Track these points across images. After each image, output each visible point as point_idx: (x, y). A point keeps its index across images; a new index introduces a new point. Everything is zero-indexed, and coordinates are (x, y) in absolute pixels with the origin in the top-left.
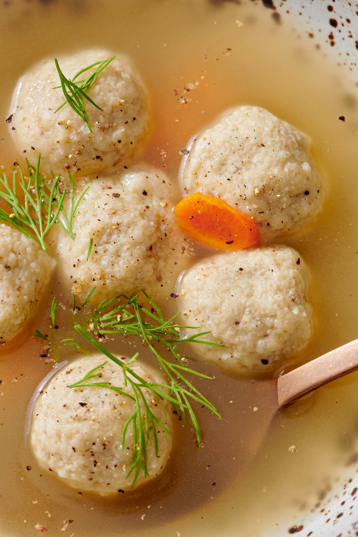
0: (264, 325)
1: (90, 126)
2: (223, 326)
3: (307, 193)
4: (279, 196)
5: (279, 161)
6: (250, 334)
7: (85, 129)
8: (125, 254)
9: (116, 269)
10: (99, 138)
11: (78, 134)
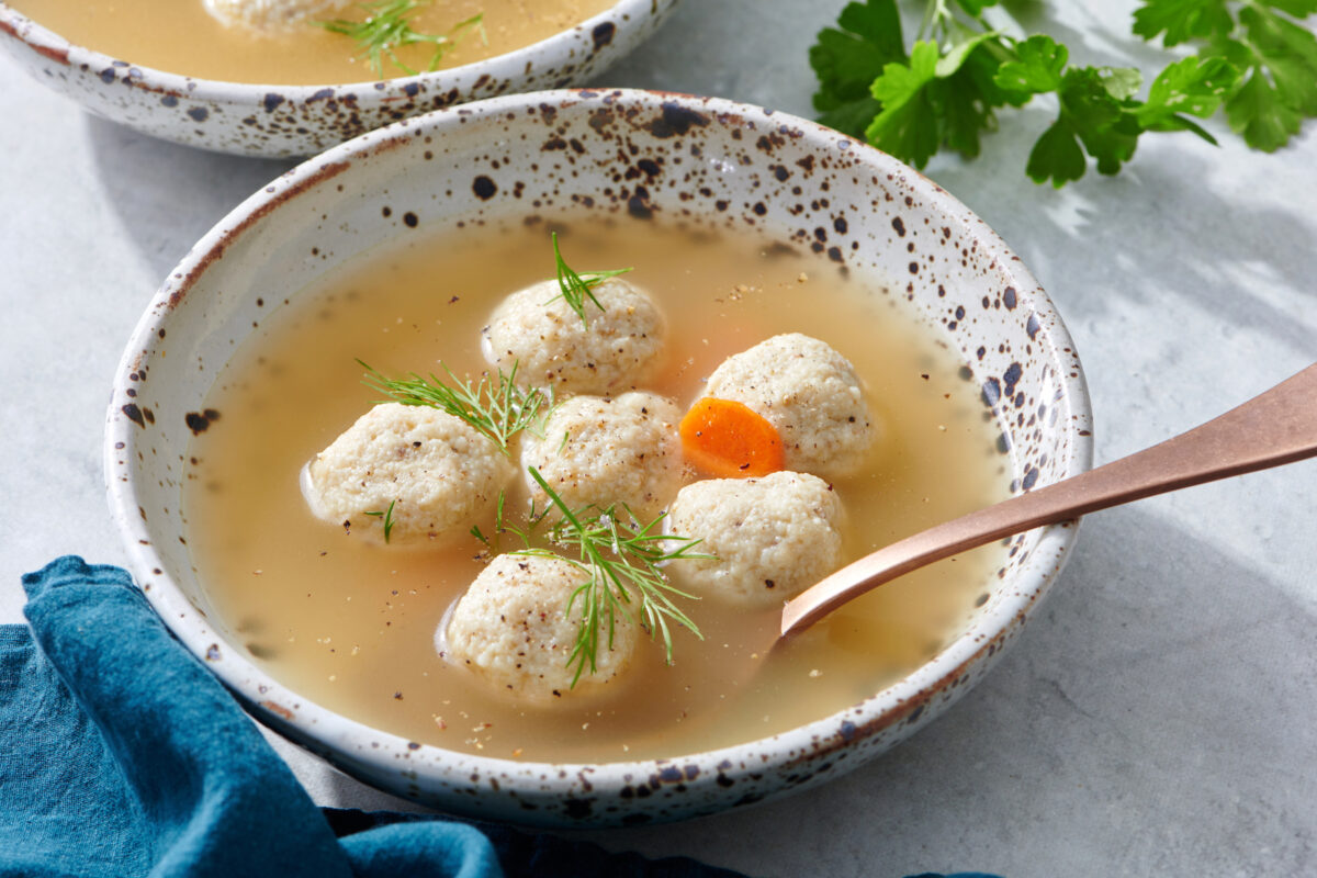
0: (774, 530)
1: (588, 325)
2: (720, 527)
3: (852, 420)
4: (813, 410)
5: (819, 372)
6: (753, 538)
7: (579, 327)
8: (608, 454)
9: (593, 467)
10: (595, 339)
11: (570, 330)
